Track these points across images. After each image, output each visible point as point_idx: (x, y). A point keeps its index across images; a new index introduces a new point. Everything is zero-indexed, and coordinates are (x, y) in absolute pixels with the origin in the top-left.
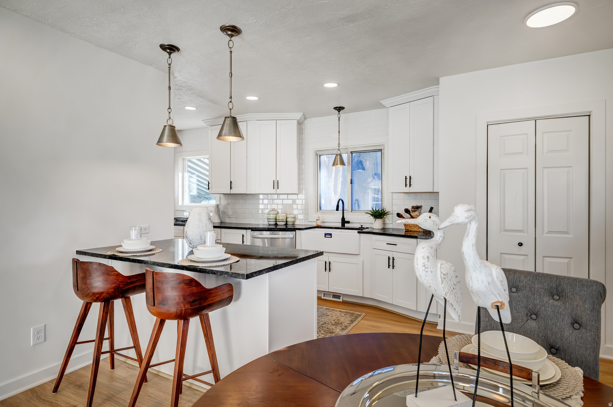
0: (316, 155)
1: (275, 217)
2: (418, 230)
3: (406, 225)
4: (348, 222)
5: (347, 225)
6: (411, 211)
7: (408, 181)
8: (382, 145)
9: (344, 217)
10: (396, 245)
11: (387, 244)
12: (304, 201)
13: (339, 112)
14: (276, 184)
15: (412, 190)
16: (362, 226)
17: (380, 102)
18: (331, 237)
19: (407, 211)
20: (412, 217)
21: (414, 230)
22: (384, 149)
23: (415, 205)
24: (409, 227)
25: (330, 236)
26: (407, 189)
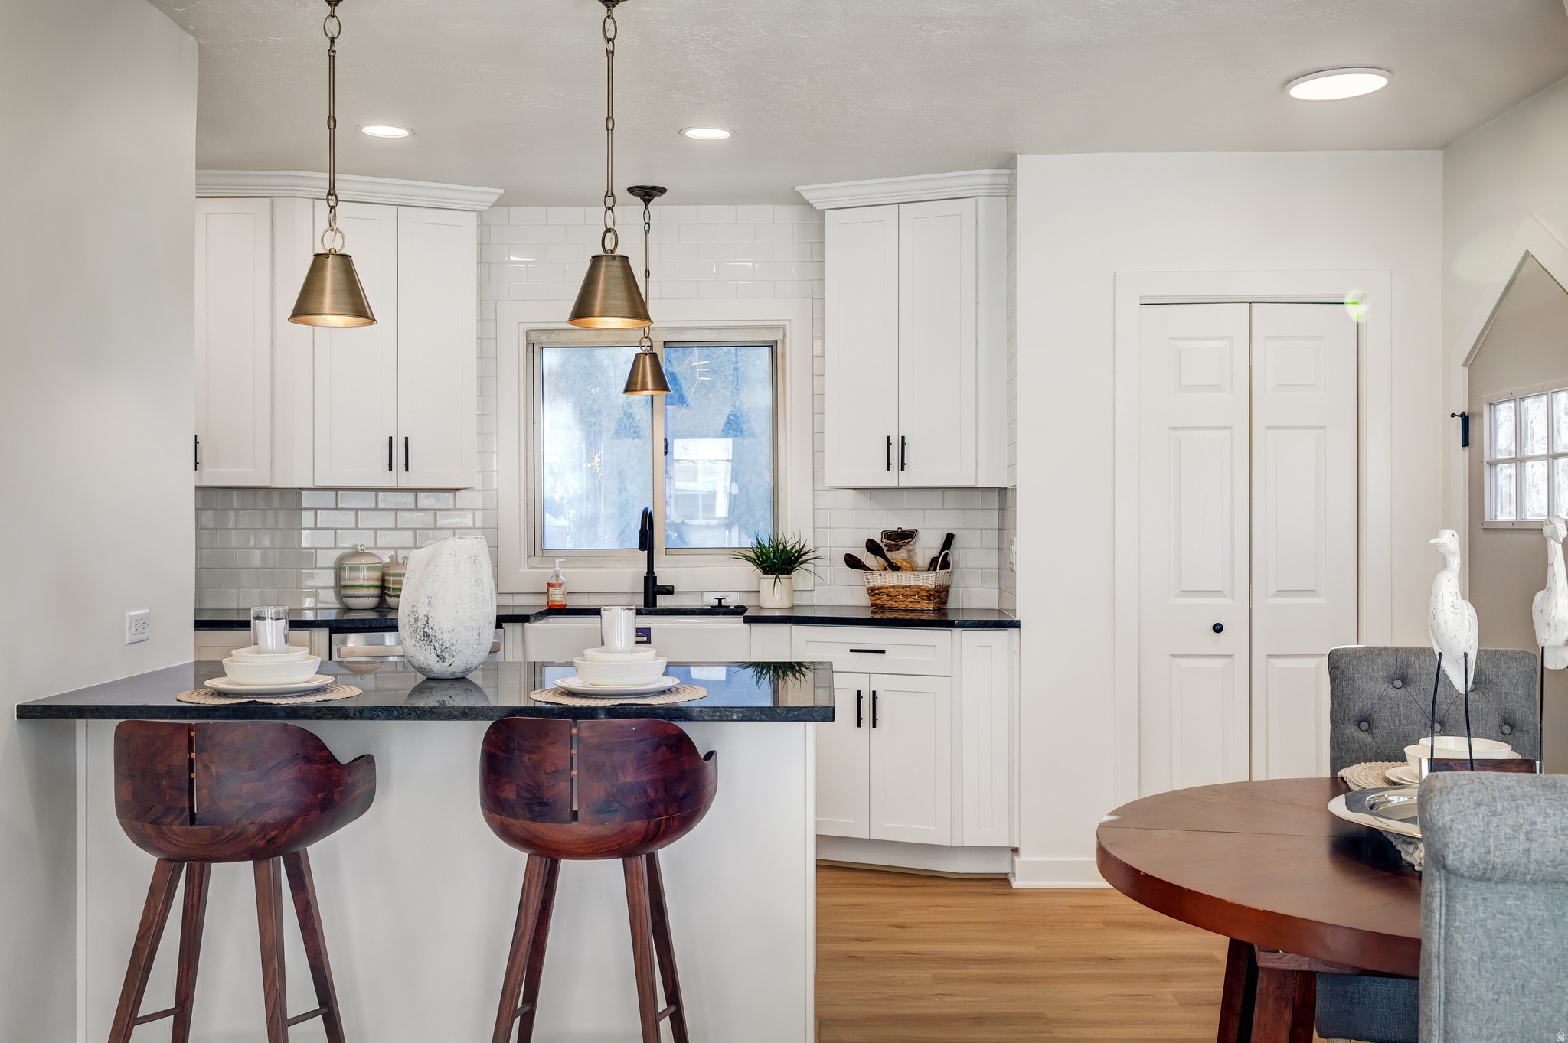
0: (528, 344)
1: (377, 579)
2: (918, 606)
3: (877, 591)
4: (669, 591)
5: (663, 601)
6: (885, 549)
7: (896, 453)
8: (777, 328)
9: (653, 573)
10: (883, 652)
11: (851, 651)
12: (478, 514)
13: (647, 202)
14: (397, 453)
15: (907, 479)
16: (720, 600)
17: (798, 188)
18: (649, 641)
19: (872, 547)
20: (894, 567)
21: (903, 607)
22: (783, 341)
23: (893, 527)
24: (888, 598)
25: (645, 639)
26: (890, 479)
